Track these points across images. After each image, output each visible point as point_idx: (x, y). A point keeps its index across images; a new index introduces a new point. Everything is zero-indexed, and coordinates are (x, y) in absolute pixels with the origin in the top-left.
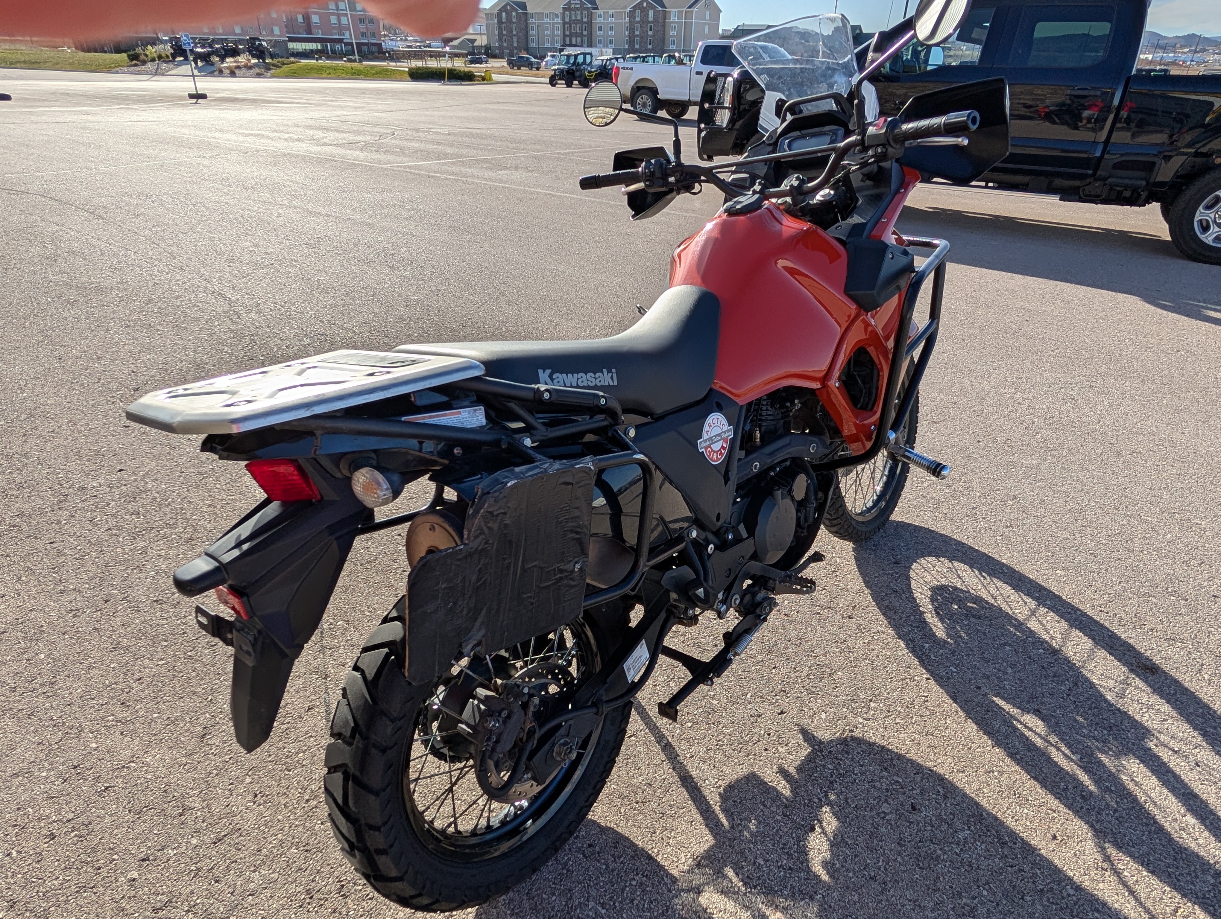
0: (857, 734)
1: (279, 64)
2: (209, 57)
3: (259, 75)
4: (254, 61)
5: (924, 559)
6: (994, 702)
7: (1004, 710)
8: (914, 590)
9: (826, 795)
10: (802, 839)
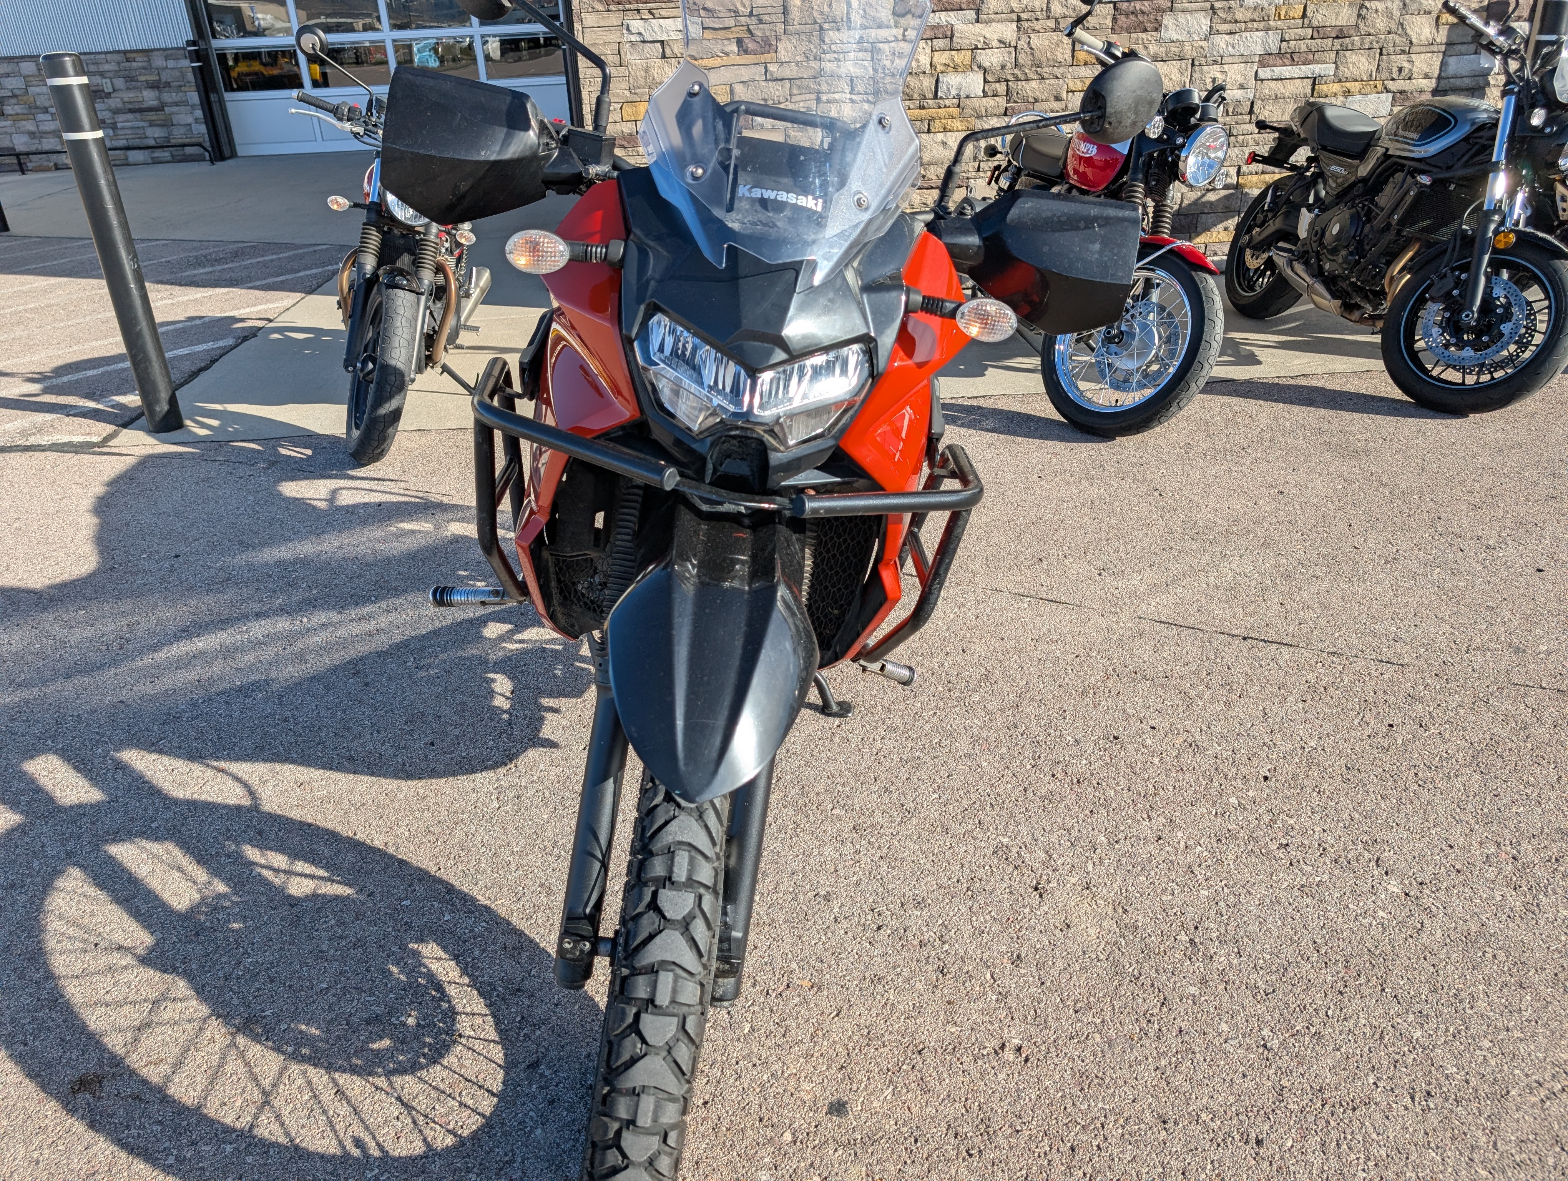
0: (502, 770)
5: (483, 1116)
6: (351, 886)
7: (339, 883)
8: (486, 1015)
9: (511, 714)
10: (516, 683)
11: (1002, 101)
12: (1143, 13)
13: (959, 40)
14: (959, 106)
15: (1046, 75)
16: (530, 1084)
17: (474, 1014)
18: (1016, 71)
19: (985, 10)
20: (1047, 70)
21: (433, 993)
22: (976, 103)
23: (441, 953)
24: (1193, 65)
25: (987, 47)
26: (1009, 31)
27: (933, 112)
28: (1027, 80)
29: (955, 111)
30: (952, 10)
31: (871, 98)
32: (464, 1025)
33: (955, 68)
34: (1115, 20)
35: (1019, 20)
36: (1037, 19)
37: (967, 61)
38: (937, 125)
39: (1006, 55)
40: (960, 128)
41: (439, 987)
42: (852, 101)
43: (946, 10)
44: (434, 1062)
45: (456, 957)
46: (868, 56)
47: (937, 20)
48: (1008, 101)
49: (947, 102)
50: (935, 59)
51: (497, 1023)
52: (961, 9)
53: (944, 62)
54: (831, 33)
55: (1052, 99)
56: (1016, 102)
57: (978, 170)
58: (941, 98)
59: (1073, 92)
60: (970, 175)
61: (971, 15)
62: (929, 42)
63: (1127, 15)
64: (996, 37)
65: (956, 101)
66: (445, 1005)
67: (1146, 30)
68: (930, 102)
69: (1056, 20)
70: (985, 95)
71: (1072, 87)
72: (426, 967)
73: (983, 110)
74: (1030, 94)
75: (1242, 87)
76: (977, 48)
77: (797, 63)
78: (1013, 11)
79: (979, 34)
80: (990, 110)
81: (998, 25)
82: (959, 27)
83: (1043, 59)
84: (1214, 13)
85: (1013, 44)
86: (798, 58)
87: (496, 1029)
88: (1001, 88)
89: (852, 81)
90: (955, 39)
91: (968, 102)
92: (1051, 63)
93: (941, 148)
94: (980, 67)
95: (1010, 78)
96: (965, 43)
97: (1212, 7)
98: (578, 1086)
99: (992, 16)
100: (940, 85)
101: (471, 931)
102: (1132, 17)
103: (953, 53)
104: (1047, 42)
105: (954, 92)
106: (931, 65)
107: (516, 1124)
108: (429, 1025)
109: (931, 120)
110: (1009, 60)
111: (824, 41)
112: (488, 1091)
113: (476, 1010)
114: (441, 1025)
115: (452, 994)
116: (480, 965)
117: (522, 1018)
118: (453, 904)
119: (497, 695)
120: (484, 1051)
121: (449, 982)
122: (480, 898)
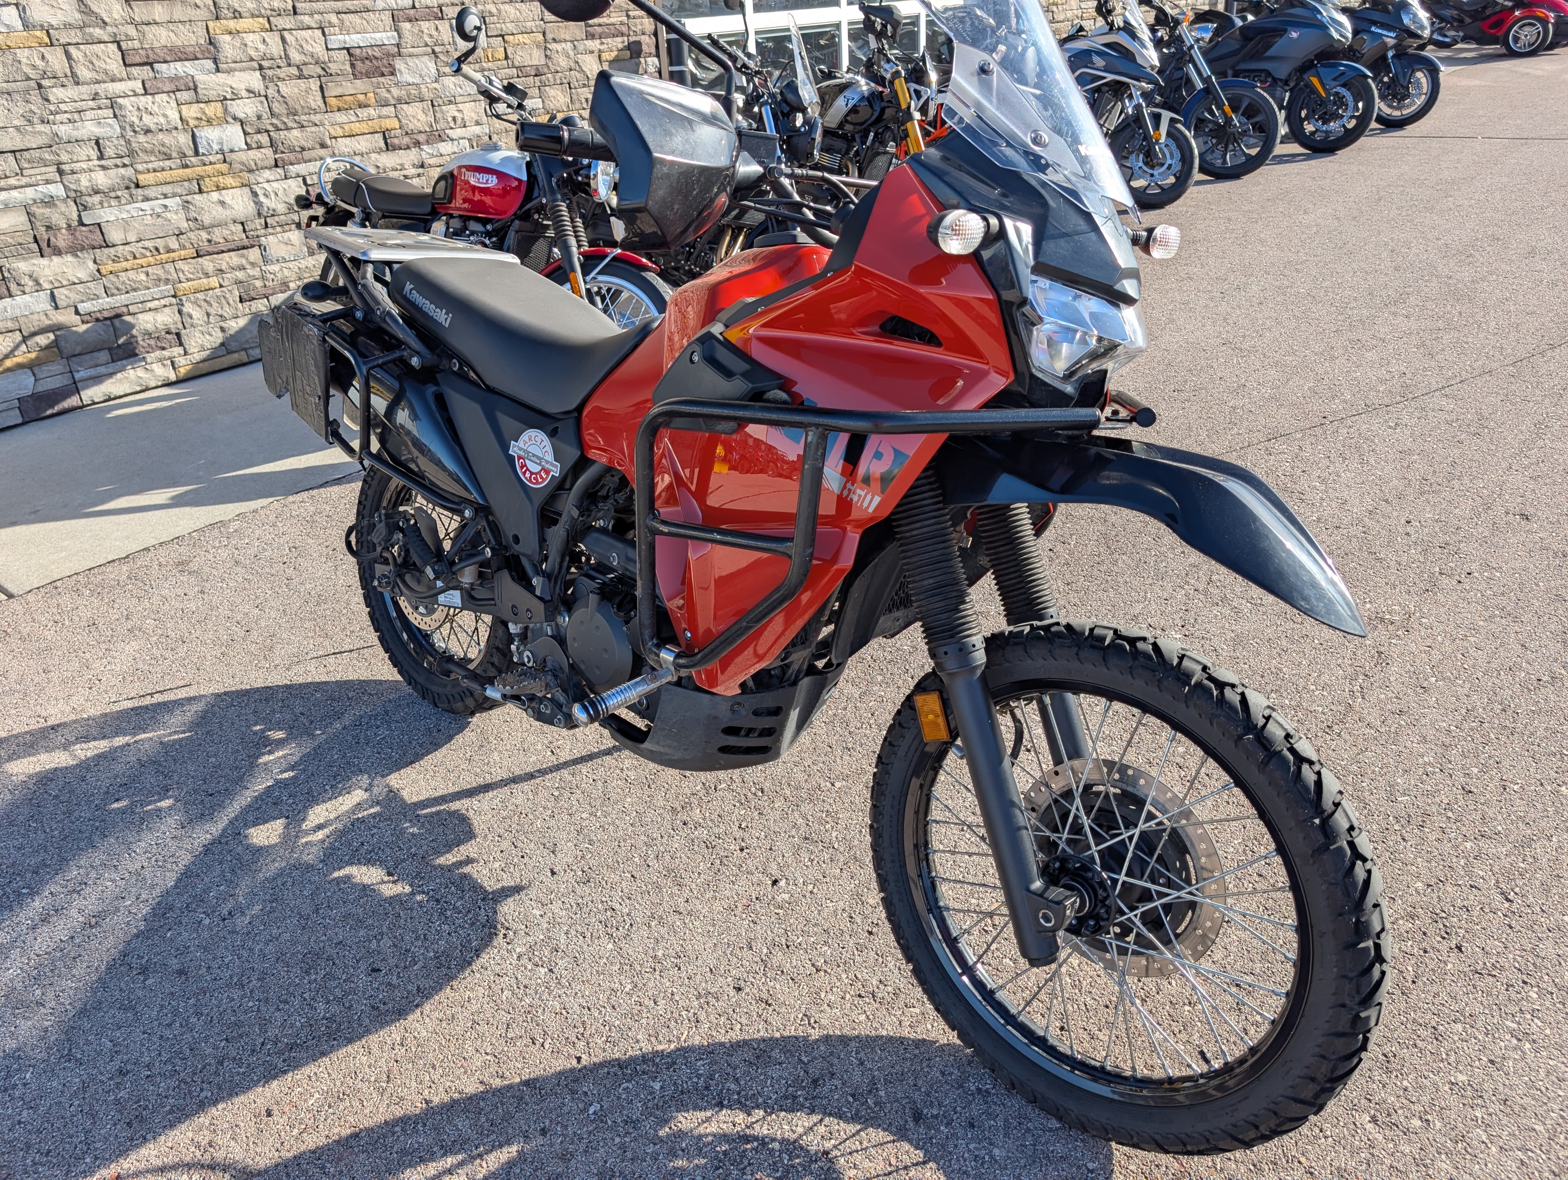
6: (509, 1143)
7: (488, 1152)
8: (821, 1120)
9: (424, 893)
10: (381, 863)
11: (269, 152)
12: (376, 58)
13: (204, 92)
14: (225, 161)
15: (305, 124)
16: (938, 1130)
17: (811, 1129)
18: (275, 121)
19: (223, 59)
20: (303, 117)
21: (749, 1146)
22: (242, 156)
23: (701, 1115)
24: (433, 106)
25: (236, 97)
26: (254, 80)
27: (199, 170)
28: (288, 129)
29: (224, 167)
30: (187, 60)
31: (126, 161)
32: (814, 1143)
33: (209, 122)
34: (353, 66)
35: (261, 68)
36: (279, 67)
37: (220, 113)
38: (208, 183)
39: (258, 105)
40: (234, 184)
41: (747, 1139)
42: (104, 168)
43: (181, 60)
45: (721, 1105)
46: (110, 113)
47: (174, 72)
48: (275, 152)
49: (211, 158)
50: (184, 113)
51: (840, 1116)
52: (197, 59)
53: (195, 115)
54: (54, 90)
55: (318, 146)
56: (283, 152)
57: (266, 226)
58: (204, 154)
59: (335, 138)
60: (259, 233)
61: (209, 64)
62: (172, 95)
63: (362, 60)
64: (243, 86)
65: (220, 157)
66: (776, 1145)
67: (383, 75)
68: (193, 159)
69: (298, 67)
70: (249, 147)
71: (334, 134)
72: (707, 1135)
73: (252, 164)
74: (296, 143)
75: (478, 123)
76: (225, 99)
77: (17, 128)
78: (252, 60)
79: (225, 85)
80: (259, 162)
81: (242, 74)
82: (200, 78)
83: (297, 107)
84: (437, 57)
85: (263, 93)
86: (16, 122)
87: (847, 1121)
88: (264, 139)
89: (97, 143)
90: (199, 90)
91: (233, 156)
92: (306, 111)
93: (220, 208)
94: (235, 119)
95: (270, 128)
96: (212, 94)
97: (434, 52)
98: (971, 1098)
99: (233, 65)
100: (198, 140)
101: (699, 1076)
102: (367, 62)
103: (202, 105)
104: (296, 90)
105: (216, 147)
106: (181, 119)
107: (973, 1163)
108: (787, 1171)
109: (199, 179)
110: (264, 110)
111: (48, 100)
112: (917, 1164)
113: (806, 1124)
114: (797, 1161)
115: (766, 1132)
116: (751, 1092)
117: (853, 1096)
118: (644, 1073)
119: (376, 887)
120: (865, 1144)
121: (748, 1127)
122: (660, 1048)
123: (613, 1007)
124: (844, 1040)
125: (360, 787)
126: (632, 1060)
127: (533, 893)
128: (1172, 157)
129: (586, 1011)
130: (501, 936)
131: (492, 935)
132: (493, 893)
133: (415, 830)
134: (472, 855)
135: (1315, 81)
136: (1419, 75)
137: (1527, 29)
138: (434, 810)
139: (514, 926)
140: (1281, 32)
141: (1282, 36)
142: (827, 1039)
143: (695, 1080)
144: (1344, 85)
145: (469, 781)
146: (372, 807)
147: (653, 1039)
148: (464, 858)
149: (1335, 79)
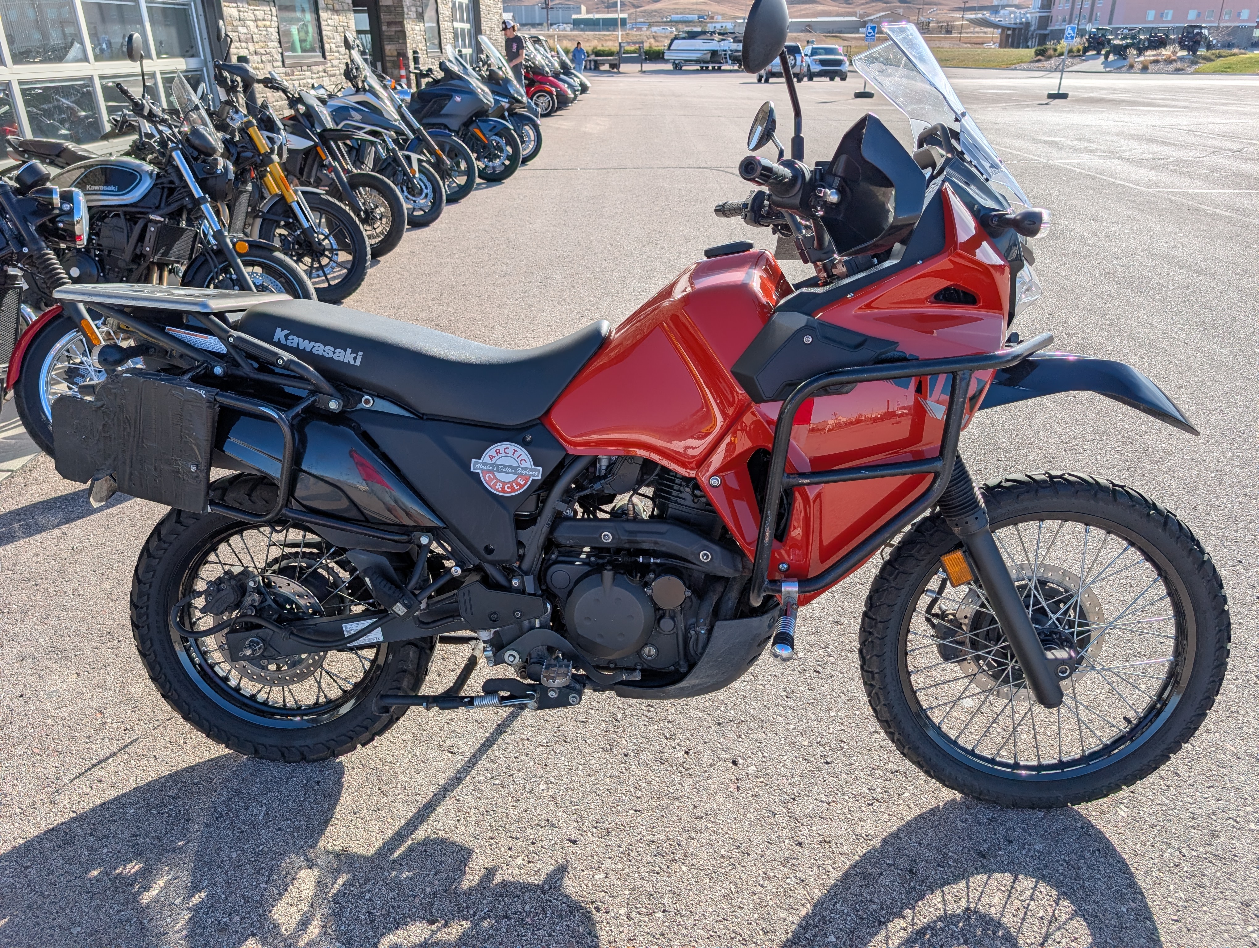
1: (1213, 57)
2: (1125, 52)
3: (1178, 71)
4: (1184, 53)
5: (1037, 882)
8: (943, 892)
9: (485, 918)
10: (413, 917)
16: (1000, 855)
17: (944, 901)
21: (928, 936)
23: (880, 937)
32: (955, 908)
41: (921, 933)
44: (999, 923)
45: (883, 923)
51: (948, 882)
66: (940, 925)
87: (955, 883)
101: (848, 914)
108: (964, 935)
112: (1014, 882)
113: (939, 900)
114: (961, 925)
115: (925, 921)
116: (888, 903)
117: (939, 865)
118: (815, 936)
119: (434, 939)
120: (980, 889)
121: (913, 925)
122: (803, 913)
123: (740, 907)
124: (894, 836)
125: (300, 867)
126: (796, 934)
127: (576, 864)
128: (426, 188)
129: (725, 923)
130: (594, 911)
131: (587, 915)
132: (544, 883)
133: (406, 874)
134: (489, 866)
135: (478, 132)
136: (527, 128)
137: (541, 98)
138: (403, 849)
139: (595, 897)
140: (450, 97)
141: (450, 99)
142: (885, 841)
143: (849, 918)
144: (496, 135)
145: (407, 812)
146: (336, 878)
147: (791, 911)
148: (483, 872)
149: (490, 131)
